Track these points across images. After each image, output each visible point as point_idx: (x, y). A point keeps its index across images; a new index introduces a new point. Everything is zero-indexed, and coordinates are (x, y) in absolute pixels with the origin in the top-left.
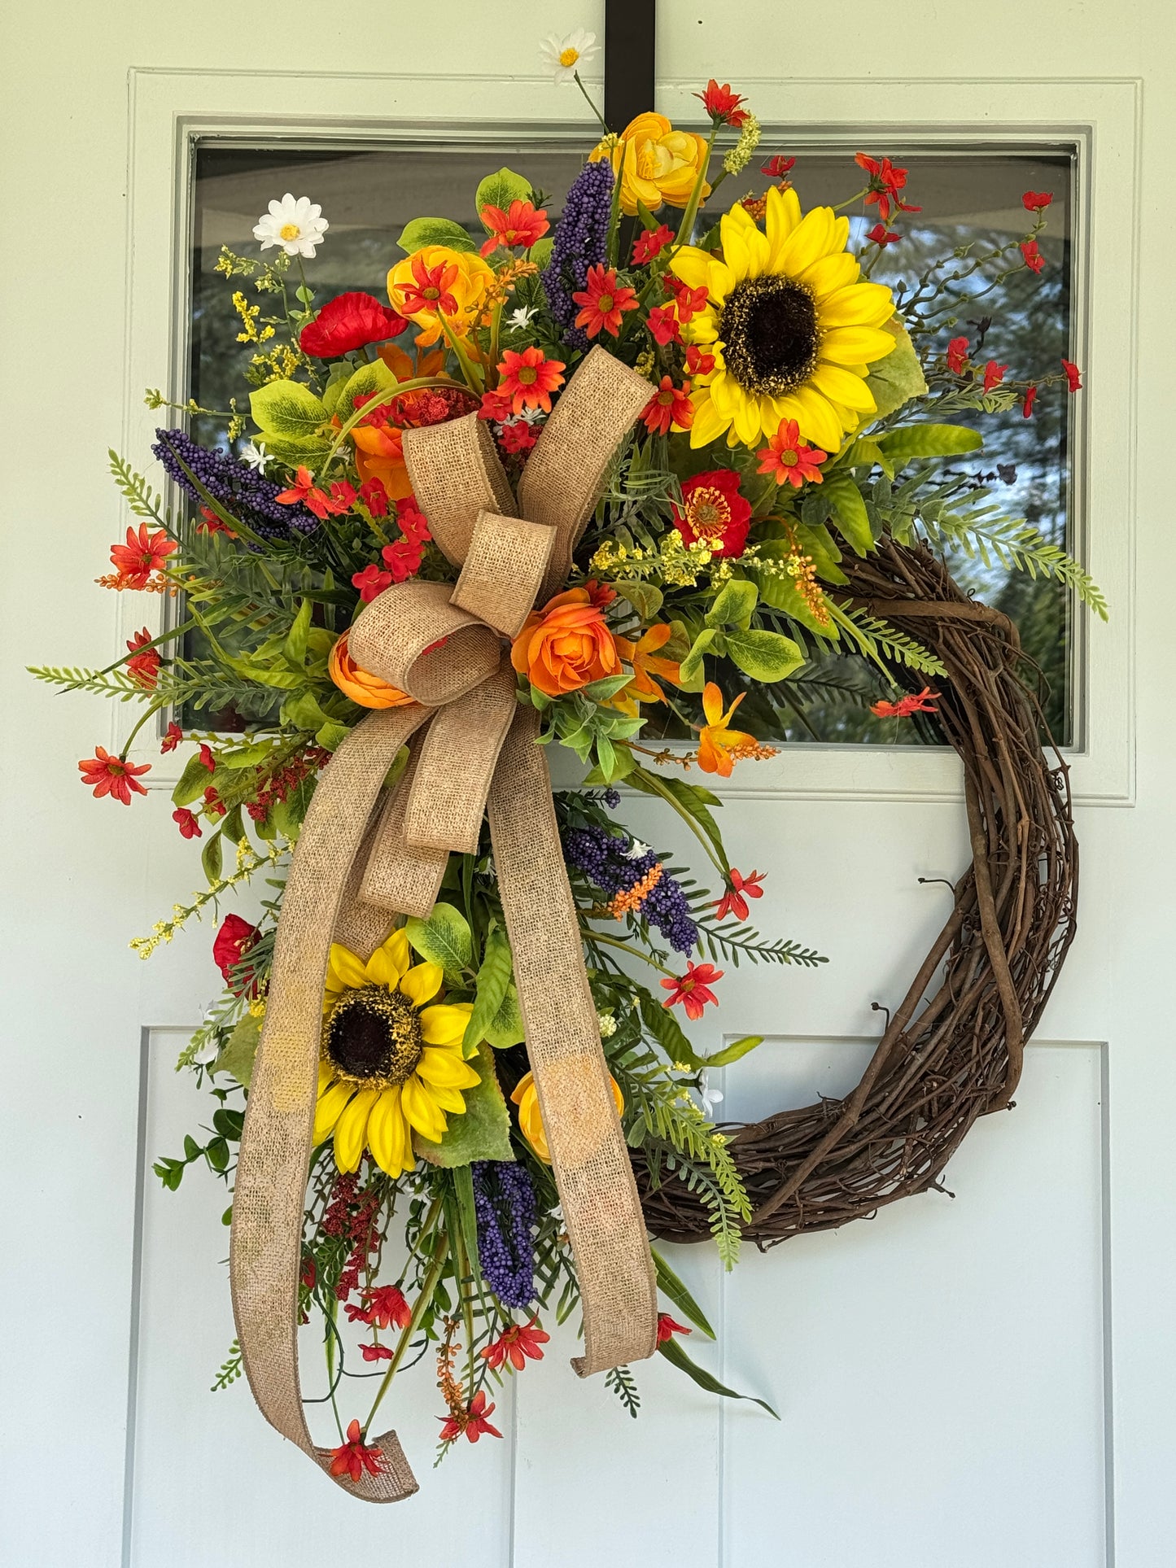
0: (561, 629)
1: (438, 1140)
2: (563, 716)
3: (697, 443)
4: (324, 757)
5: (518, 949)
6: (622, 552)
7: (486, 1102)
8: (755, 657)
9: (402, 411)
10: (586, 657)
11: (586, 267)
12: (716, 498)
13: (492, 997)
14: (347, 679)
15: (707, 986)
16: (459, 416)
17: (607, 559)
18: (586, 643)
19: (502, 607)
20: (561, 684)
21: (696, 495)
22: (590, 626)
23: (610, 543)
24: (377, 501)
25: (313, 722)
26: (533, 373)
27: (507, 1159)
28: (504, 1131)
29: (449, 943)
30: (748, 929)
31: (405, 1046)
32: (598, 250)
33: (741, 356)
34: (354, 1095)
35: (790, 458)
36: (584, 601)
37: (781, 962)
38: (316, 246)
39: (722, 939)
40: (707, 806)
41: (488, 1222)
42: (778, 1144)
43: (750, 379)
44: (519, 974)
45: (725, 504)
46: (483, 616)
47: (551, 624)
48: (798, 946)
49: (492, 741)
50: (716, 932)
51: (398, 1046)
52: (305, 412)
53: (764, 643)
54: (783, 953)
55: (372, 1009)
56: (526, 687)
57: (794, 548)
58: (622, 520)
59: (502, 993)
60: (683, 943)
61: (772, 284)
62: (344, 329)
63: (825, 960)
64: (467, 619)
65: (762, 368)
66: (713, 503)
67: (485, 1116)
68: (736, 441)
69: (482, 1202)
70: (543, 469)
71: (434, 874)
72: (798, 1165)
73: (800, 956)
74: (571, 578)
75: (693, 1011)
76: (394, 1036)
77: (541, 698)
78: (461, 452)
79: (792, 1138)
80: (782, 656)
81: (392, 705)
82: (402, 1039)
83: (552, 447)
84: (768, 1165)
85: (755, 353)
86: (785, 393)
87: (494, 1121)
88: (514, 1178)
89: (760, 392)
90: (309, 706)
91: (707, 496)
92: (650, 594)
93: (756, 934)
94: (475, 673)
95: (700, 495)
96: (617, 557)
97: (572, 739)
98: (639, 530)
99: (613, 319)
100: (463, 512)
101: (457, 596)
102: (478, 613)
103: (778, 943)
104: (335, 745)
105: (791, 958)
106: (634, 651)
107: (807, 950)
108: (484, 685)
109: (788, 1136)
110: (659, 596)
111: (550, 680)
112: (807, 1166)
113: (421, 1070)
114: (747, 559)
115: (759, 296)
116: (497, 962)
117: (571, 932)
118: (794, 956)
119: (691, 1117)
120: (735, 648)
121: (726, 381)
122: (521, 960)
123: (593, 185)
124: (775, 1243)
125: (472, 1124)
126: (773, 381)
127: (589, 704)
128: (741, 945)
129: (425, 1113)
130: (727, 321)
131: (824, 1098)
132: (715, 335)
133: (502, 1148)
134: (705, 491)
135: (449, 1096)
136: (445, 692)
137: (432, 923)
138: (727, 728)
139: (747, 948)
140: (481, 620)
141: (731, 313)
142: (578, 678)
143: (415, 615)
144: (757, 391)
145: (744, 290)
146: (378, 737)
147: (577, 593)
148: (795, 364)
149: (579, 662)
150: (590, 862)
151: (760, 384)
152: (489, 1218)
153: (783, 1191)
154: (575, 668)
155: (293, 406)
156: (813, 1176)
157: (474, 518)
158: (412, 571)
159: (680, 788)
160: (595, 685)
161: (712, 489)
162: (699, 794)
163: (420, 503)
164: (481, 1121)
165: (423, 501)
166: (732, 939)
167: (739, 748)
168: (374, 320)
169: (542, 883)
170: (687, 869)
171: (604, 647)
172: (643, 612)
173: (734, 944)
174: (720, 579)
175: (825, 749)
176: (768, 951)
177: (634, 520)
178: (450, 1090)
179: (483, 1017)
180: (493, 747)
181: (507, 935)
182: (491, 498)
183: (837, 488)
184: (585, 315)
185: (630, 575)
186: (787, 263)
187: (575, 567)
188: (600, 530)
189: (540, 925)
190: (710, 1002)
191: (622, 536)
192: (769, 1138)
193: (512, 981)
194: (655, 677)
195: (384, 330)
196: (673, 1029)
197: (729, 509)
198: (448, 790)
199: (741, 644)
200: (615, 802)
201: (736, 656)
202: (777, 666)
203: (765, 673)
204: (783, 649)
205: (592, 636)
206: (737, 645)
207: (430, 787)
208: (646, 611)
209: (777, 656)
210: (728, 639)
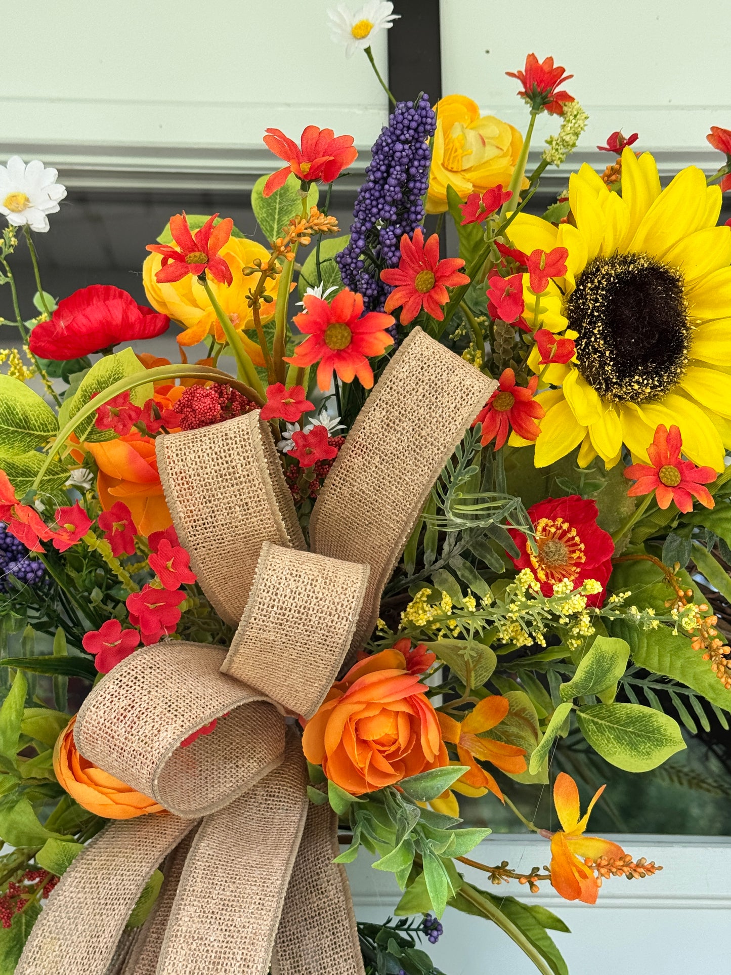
0: (369, 705)
2: (368, 820)
3: (541, 461)
4: (50, 881)
6: (447, 602)
8: (618, 739)
9: (158, 417)
10: (402, 741)
11: (398, 237)
12: (565, 533)
14: (77, 779)
16: (234, 416)
17: (425, 611)
18: (402, 723)
19: (294, 676)
20: (369, 779)
21: (540, 528)
22: (409, 701)
23: (429, 591)
24: (122, 534)
25: (31, 839)
26: (347, 333)
32: (413, 217)
33: (596, 351)
35: (671, 475)
36: (398, 668)
38: (50, 217)
40: (550, 932)
43: (607, 381)
45: (577, 539)
46: (266, 690)
47: (356, 698)
49: (278, 864)
52: (26, 419)
53: (632, 720)
56: (321, 781)
57: (682, 593)
58: (441, 563)
61: (630, 263)
62: (84, 321)
64: (245, 693)
65: (624, 365)
66: (560, 538)
68: (591, 458)
70: (346, 491)
74: (376, 638)
77: (341, 798)
78: (237, 461)
80: (653, 736)
81: (139, 813)
83: (358, 461)
85: (616, 347)
86: (650, 399)
89: (620, 398)
90: (24, 819)
91: (553, 530)
92: (480, 655)
94: (254, 765)
95: (544, 529)
96: (441, 608)
97: (389, 859)
98: (467, 574)
99: (436, 297)
100: (240, 545)
101: (231, 661)
102: (260, 685)
104: (63, 867)
106: (459, 732)
108: (265, 782)
110: (492, 659)
111: (354, 774)
114: (613, 610)
115: (617, 276)
121: (577, 382)
123: (409, 128)
126: (638, 382)
127: (408, 807)
130: (577, 307)
132: (565, 322)
134: (550, 523)
136: (212, 795)
138: (586, 832)
140: (263, 694)
141: (583, 297)
142: (391, 770)
143: (172, 688)
144: (615, 396)
145: (598, 270)
146: (119, 860)
147: (389, 655)
148: (663, 363)
149: (393, 748)
151: (621, 386)
154: (388, 757)
155: (10, 410)
157: (255, 554)
158: (167, 628)
159: (514, 908)
160: (416, 780)
161: (560, 521)
162: (538, 916)
163: (181, 534)
165: (185, 532)
167: (604, 863)
168: (125, 312)
171: (426, 728)
172: (468, 680)
174: (579, 636)
175: (671, 843)
177: (457, 562)
180: (279, 875)
182: (278, 525)
183: (720, 519)
184: (399, 295)
185: (456, 633)
186: (647, 240)
187: (381, 623)
188: (411, 577)
191: (443, 582)
194: (487, 766)
195: (137, 327)
197: (582, 546)
198: (216, 944)
199: (600, 722)
200: (435, 933)
201: (594, 738)
202: (648, 750)
203: (632, 760)
204: (658, 729)
205: (411, 712)
206: (595, 723)
207: (190, 941)
208: (473, 678)
209: (649, 737)
210: (583, 715)
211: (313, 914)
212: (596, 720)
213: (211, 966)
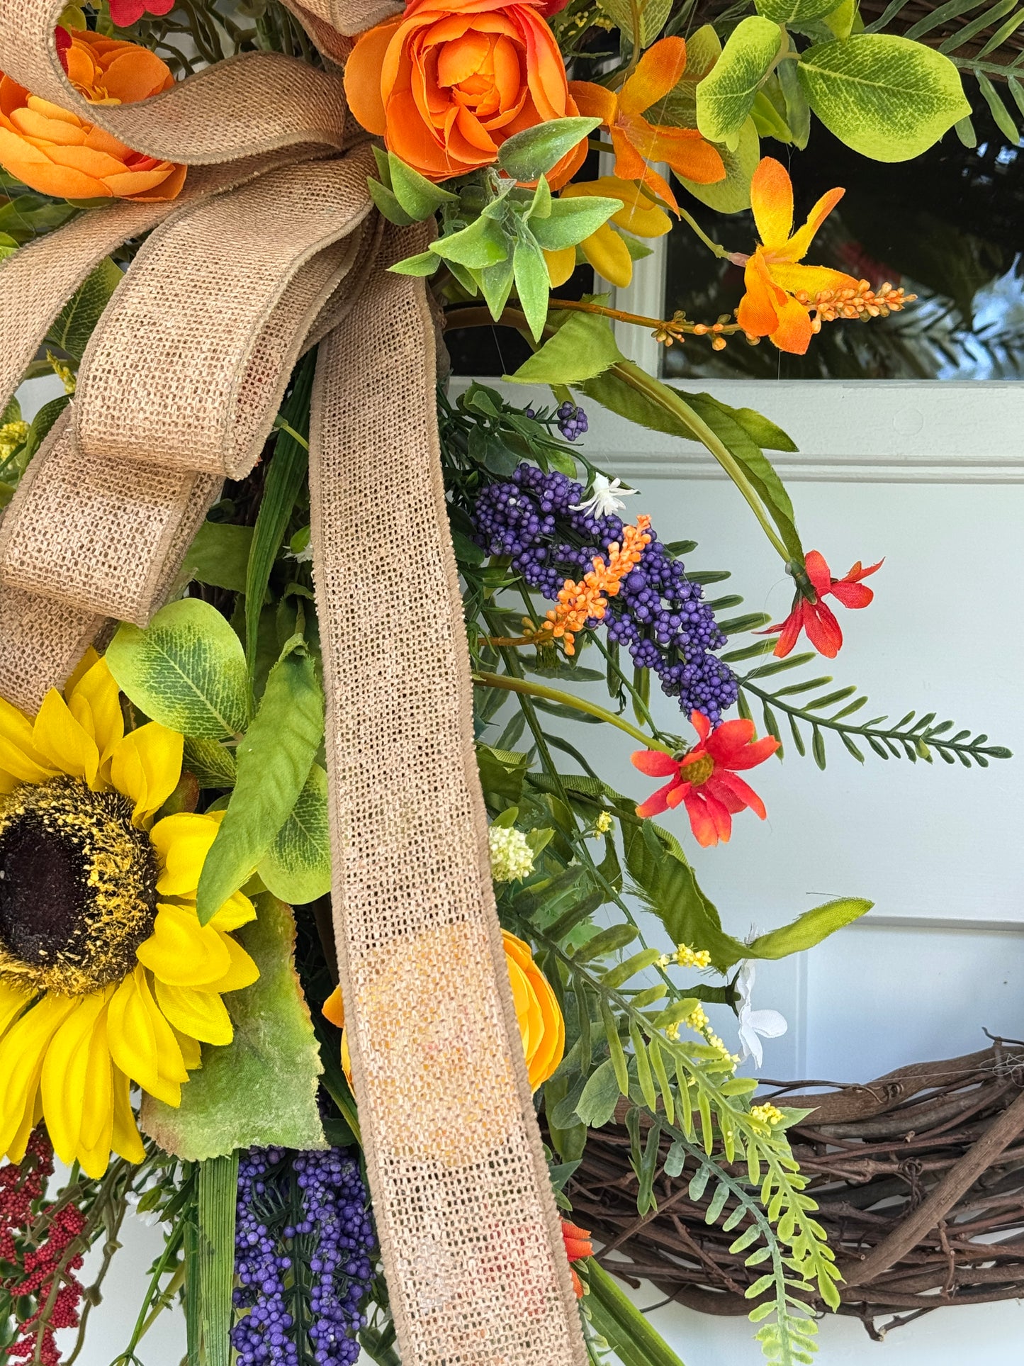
1: (172, 1098)
5: (340, 693)
7: (276, 1022)
8: (862, 102)
10: (503, 90)
13: (275, 793)
15: (741, 774)
18: (500, 56)
20: (450, 152)
22: (510, 15)
27: (309, 1146)
28: (307, 1086)
29: (196, 679)
30: (846, 693)
31: (115, 901)
34: (34, 1002)
37: (912, 757)
39: (791, 712)
40: (766, 452)
41: (259, 1285)
42: (906, 1125)
44: (335, 746)
47: (424, 7)
48: (946, 726)
50: (780, 699)
51: (101, 899)
53: (885, 66)
54: (916, 740)
55: (53, 823)
59: (296, 785)
60: (705, 703)
63: (1002, 753)
67: (274, 1052)
69: (252, 1238)
71: (156, 527)
72: (946, 1171)
73: (950, 744)
75: (706, 826)
76: (93, 880)
77: (410, 183)
79: (933, 1117)
80: (919, 95)
82: (111, 887)
84: (885, 1168)
87: (290, 1062)
88: (329, 1187)
93: (862, 701)
103: (906, 720)
105: (932, 749)
106: (612, 105)
107: (965, 734)
109: (924, 1113)
111: (429, 144)
112: (962, 1173)
113: (145, 952)
116: (294, 719)
117: (451, 657)
118: (938, 745)
119: (705, 1067)
120: (821, 86)
122: (343, 716)
124: (899, 1322)
125: (250, 1067)
127: (503, 182)
128: (829, 724)
129: (146, 1042)
131: (998, 1040)
133: (301, 1122)
135: (198, 1006)
137: (163, 639)
138: (803, 262)
139: (841, 729)
142: (488, 142)
149: (489, 101)
150: (518, 538)
152: (261, 1275)
153: (916, 1221)
154: (483, 119)
156: (979, 1191)
159: (712, 414)
160: (519, 144)
162: (748, 427)
164: (266, 1064)
166: (813, 712)
167: (826, 295)
169: (401, 562)
170: (725, 576)
171: (537, 60)
172: (636, 33)
173: (816, 722)
176: (884, 735)
178: (202, 996)
179: (249, 834)
181: (319, 668)
189: (388, 644)
190: (748, 812)
192: (887, 1114)
193: (320, 760)
196: (678, 880)
198: (173, 331)
199: (833, 75)
200: (573, 424)
201: (824, 105)
202: (910, 120)
203: (884, 141)
204: (925, 78)
205: (515, 36)
206: (826, 79)
207: (137, 326)
208: (642, 29)
209: (911, 96)
210: (807, 67)
211: (379, 377)
212: (826, 72)
213: (163, 358)
